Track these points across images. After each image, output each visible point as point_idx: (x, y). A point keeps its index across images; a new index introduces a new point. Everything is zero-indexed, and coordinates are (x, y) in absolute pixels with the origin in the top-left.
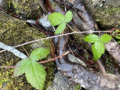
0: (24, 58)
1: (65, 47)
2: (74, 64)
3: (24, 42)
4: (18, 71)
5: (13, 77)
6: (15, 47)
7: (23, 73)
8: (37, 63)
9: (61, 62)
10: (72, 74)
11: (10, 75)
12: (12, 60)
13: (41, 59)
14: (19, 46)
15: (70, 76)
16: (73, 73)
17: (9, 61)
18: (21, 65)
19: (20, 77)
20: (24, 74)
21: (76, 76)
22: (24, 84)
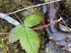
0: (18, 25)
1: (56, 16)
2: (67, 33)
3: (15, 10)
4: (12, 38)
5: (8, 43)
6: (8, 14)
7: (18, 39)
8: (31, 30)
9: (53, 32)
10: (65, 43)
11: (5, 42)
12: (6, 27)
13: (34, 25)
14: (11, 13)
15: (63, 45)
16: (66, 41)
17: (3, 28)
18: (15, 32)
19: (14, 43)
20: (19, 41)
21: (69, 45)
22: (19, 50)
